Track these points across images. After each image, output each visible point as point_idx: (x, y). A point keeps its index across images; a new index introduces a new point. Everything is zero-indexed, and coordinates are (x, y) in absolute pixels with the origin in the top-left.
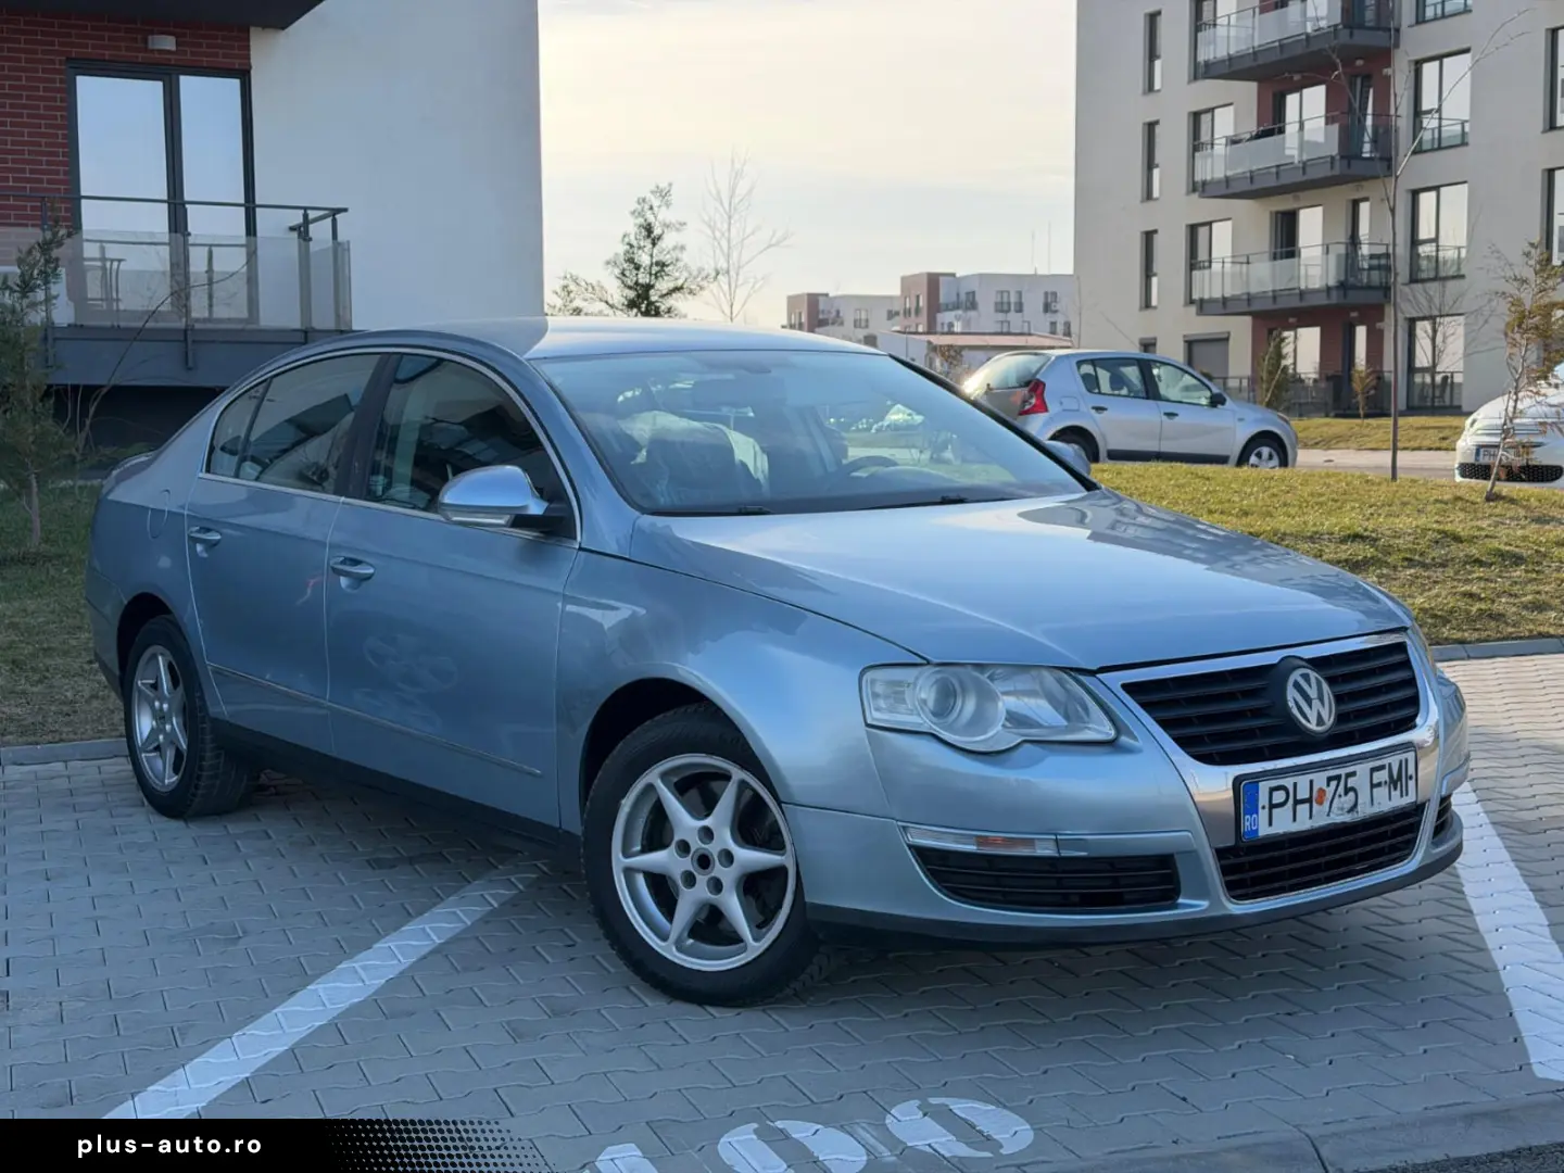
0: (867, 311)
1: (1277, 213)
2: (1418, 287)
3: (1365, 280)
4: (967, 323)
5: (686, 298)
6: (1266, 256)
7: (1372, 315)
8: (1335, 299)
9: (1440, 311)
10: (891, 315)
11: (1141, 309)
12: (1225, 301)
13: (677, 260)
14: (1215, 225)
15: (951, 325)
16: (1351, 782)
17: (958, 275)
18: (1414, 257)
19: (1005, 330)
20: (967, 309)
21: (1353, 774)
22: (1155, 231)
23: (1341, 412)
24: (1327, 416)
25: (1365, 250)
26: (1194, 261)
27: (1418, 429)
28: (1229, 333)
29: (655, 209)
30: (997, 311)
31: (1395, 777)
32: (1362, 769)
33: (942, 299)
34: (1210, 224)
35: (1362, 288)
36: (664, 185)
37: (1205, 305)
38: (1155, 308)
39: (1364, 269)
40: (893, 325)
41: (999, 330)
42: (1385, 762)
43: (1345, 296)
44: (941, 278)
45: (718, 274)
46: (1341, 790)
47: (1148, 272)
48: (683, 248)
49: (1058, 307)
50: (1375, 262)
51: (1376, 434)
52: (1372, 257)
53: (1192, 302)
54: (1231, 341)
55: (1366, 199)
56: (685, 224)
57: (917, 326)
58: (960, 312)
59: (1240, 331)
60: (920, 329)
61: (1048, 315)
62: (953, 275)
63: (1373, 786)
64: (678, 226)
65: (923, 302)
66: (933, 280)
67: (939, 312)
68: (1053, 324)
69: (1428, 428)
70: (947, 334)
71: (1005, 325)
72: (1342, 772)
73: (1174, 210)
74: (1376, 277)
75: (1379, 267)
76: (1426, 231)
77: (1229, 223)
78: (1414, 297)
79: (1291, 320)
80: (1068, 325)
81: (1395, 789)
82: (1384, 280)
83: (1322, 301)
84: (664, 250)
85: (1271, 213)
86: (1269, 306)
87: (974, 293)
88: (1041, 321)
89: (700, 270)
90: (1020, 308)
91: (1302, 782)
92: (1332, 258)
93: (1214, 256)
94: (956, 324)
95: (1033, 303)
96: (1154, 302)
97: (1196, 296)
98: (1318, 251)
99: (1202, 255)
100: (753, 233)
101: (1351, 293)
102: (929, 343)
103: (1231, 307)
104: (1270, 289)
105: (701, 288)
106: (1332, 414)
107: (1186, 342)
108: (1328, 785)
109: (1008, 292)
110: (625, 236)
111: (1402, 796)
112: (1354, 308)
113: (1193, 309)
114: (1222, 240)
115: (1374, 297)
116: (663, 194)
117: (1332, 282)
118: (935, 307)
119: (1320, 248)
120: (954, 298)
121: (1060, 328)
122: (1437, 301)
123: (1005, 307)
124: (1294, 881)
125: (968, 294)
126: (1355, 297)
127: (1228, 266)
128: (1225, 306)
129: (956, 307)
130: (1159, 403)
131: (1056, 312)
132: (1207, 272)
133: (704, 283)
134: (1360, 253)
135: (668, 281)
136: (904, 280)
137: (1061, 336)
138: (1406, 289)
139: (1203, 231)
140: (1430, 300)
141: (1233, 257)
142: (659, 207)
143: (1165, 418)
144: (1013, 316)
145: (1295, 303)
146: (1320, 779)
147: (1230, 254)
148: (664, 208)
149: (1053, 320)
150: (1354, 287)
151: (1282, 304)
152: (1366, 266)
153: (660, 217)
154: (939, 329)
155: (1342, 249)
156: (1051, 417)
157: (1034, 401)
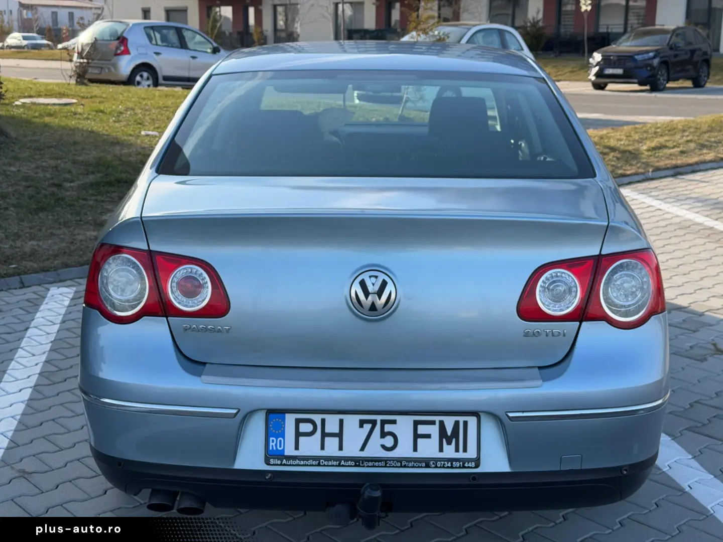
7: (257, 1)
28: (187, 7)
54: (188, 11)
59: (193, 6)
79: (218, 2)
102: (20, 3)
107: (166, 10)
130: (188, 51)
143: (191, 59)
156: (132, 58)
157: (122, 48)
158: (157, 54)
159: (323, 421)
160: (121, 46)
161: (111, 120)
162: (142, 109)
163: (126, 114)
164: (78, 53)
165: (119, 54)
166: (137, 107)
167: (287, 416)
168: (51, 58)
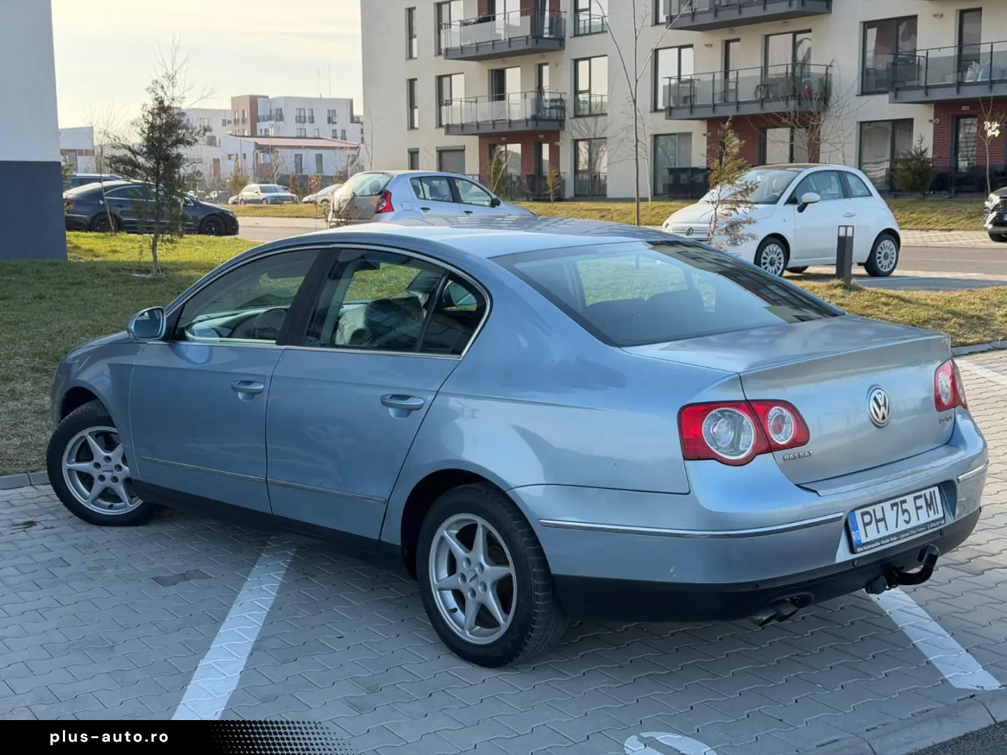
0: (208, 119)
1: (492, 70)
2: (581, 120)
3: (548, 115)
4: (278, 129)
5: (186, 147)
6: (487, 98)
7: (553, 137)
8: (530, 127)
9: (594, 135)
10: (225, 123)
11: (408, 130)
12: (463, 126)
14: (453, 76)
15: (266, 131)
17: (270, 97)
18: (576, 101)
19: (303, 135)
20: (277, 120)
22: (416, 79)
23: (536, 198)
24: (528, 200)
25: (547, 96)
26: (441, 101)
27: (587, 210)
28: (464, 146)
29: (165, 87)
30: (297, 122)
33: (260, 114)
34: (450, 76)
35: (546, 120)
37: (450, 129)
38: (417, 129)
39: (546, 108)
40: (227, 130)
41: (299, 135)
43: (537, 125)
44: (259, 99)
47: (412, 105)
49: (337, 120)
50: (553, 104)
51: (562, 213)
52: (552, 100)
53: (440, 126)
54: (466, 151)
55: (546, 64)
57: (244, 130)
58: (272, 122)
59: (472, 145)
60: (246, 134)
61: (331, 124)
62: (267, 97)
65: (247, 115)
66: (254, 101)
67: (259, 121)
68: (334, 131)
69: (592, 210)
70: (264, 137)
71: (303, 131)
73: (427, 67)
74: (554, 113)
75: (556, 107)
76: (583, 85)
77: (462, 76)
78: (579, 127)
79: (503, 139)
80: (344, 132)
82: (559, 116)
83: (522, 127)
84: (171, 115)
85: (489, 70)
86: (490, 130)
87: (281, 109)
88: (326, 130)
90: (312, 121)
92: (529, 100)
93: (453, 97)
94: (270, 130)
95: (321, 117)
96: (416, 125)
97: (444, 123)
98: (518, 97)
99: (446, 97)
100: (189, 89)
101: (540, 123)
102: (256, 144)
103: (467, 130)
104: (491, 119)
105: (196, 141)
106: (531, 199)
107: (437, 151)
109: (304, 110)
110: (144, 106)
112: (542, 132)
113: (443, 130)
114: (458, 86)
115: (553, 126)
117: (529, 116)
118: (255, 119)
119: (520, 95)
120: (268, 113)
121: (339, 134)
122: (593, 130)
123: (303, 120)
125: (277, 110)
126: (543, 126)
127: (463, 103)
128: (463, 129)
129: (270, 118)
130: (461, 205)
131: (335, 123)
132: (450, 107)
133: (197, 137)
134: (544, 98)
136: (233, 99)
137: (339, 140)
138: (573, 121)
139: (446, 80)
140: (588, 129)
141: (465, 98)
143: (464, 214)
144: (307, 125)
145: (506, 129)
147: (464, 96)
149: (334, 128)
150: (541, 120)
151: (499, 129)
152: (548, 106)
153: (169, 93)
154: (259, 134)
155: (533, 95)
156: (396, 215)
157: (384, 204)
158: (425, 209)
159: (874, 510)
160: (383, 202)
161: (374, 290)
162: (406, 277)
163: (390, 283)
164: (333, 211)
165: (380, 212)
166: (402, 276)
167: (856, 512)
168: (296, 215)
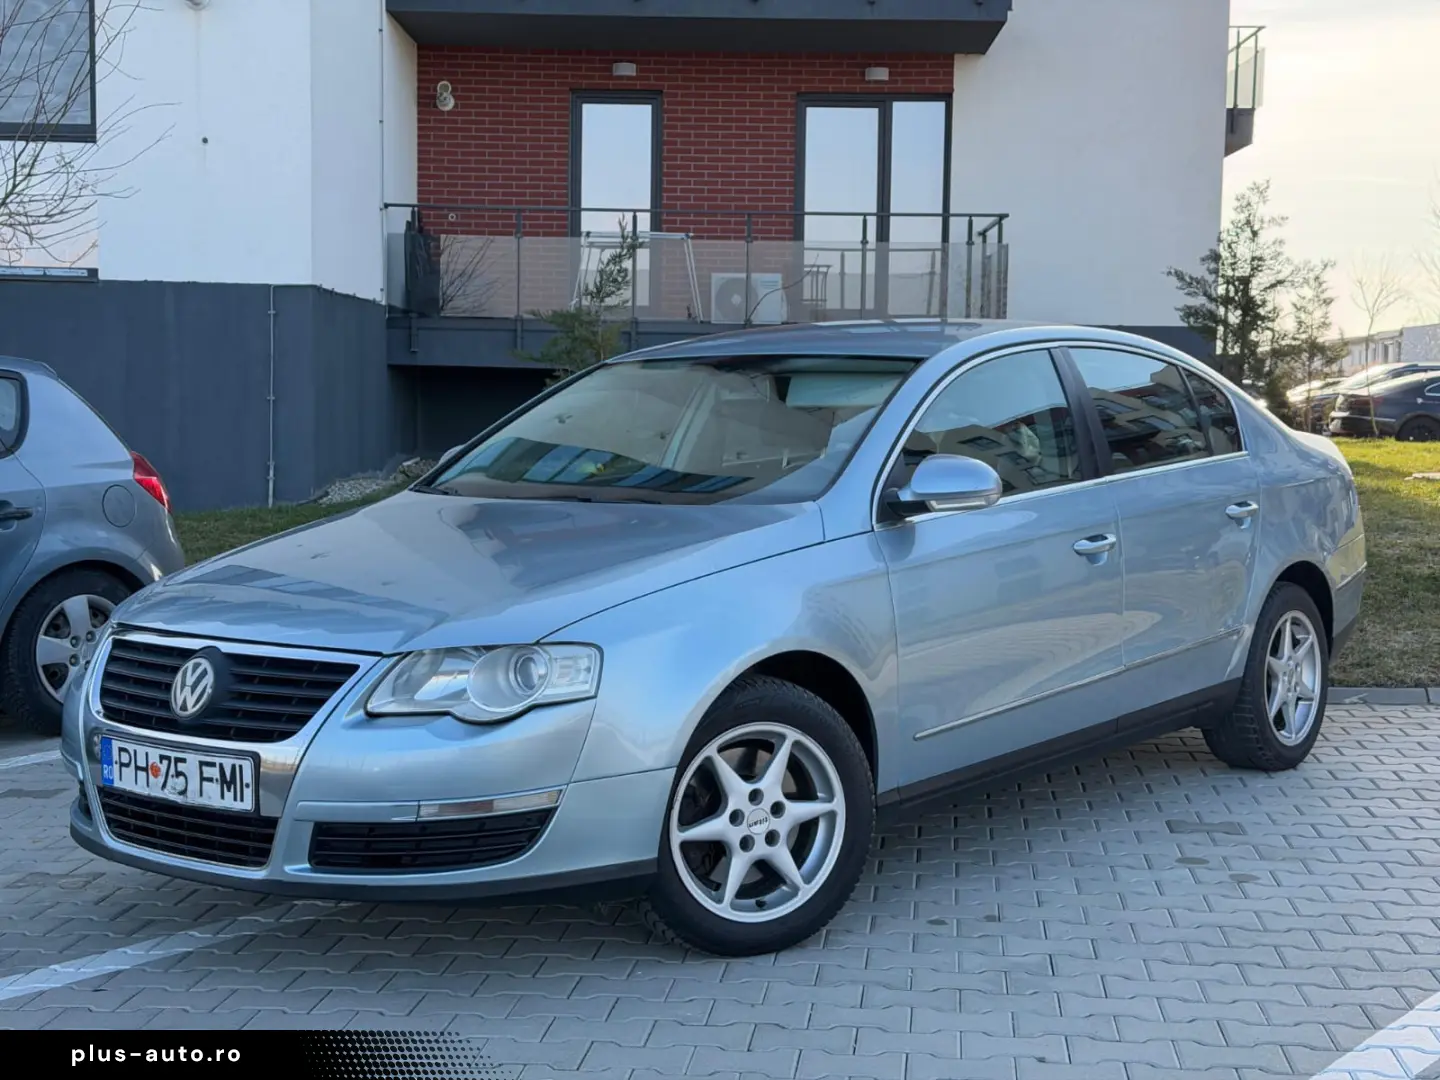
13: (1279, 254)
16: (181, 767)
21: (183, 760)
31: (228, 778)
32: (193, 759)
36: (1261, 181)
42: (217, 760)
45: (1326, 266)
46: (172, 771)
48: (1281, 242)
56: (1287, 218)
63: (203, 779)
64: (1280, 221)
72: (173, 755)
81: (229, 790)
89: (1307, 263)
91: (141, 750)
108: (161, 762)
111: (235, 799)
116: (1261, 191)
124: (168, 843)
135: (1268, 275)
142: (1258, 203)
146: (154, 754)
148: (1261, 204)
